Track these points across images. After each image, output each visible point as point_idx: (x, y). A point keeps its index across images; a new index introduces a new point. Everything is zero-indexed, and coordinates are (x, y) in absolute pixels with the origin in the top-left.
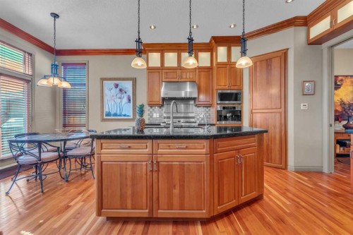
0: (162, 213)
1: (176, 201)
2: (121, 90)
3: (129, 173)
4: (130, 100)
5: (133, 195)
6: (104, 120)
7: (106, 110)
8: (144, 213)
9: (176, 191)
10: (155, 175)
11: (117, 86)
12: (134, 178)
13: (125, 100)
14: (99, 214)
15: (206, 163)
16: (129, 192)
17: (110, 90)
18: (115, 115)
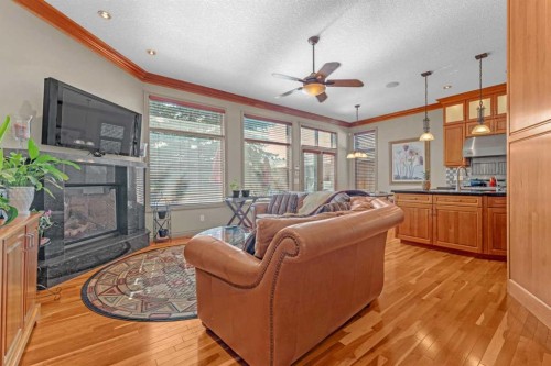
0: (440, 244)
1: (452, 237)
2: (411, 152)
3: (416, 214)
4: (421, 162)
5: (418, 229)
6: (392, 183)
7: (395, 173)
8: (427, 241)
9: (452, 230)
10: (435, 218)
11: (406, 148)
12: (419, 217)
13: (416, 162)
14: (396, 237)
15: (479, 213)
16: (416, 226)
17: (400, 152)
18: (405, 178)
